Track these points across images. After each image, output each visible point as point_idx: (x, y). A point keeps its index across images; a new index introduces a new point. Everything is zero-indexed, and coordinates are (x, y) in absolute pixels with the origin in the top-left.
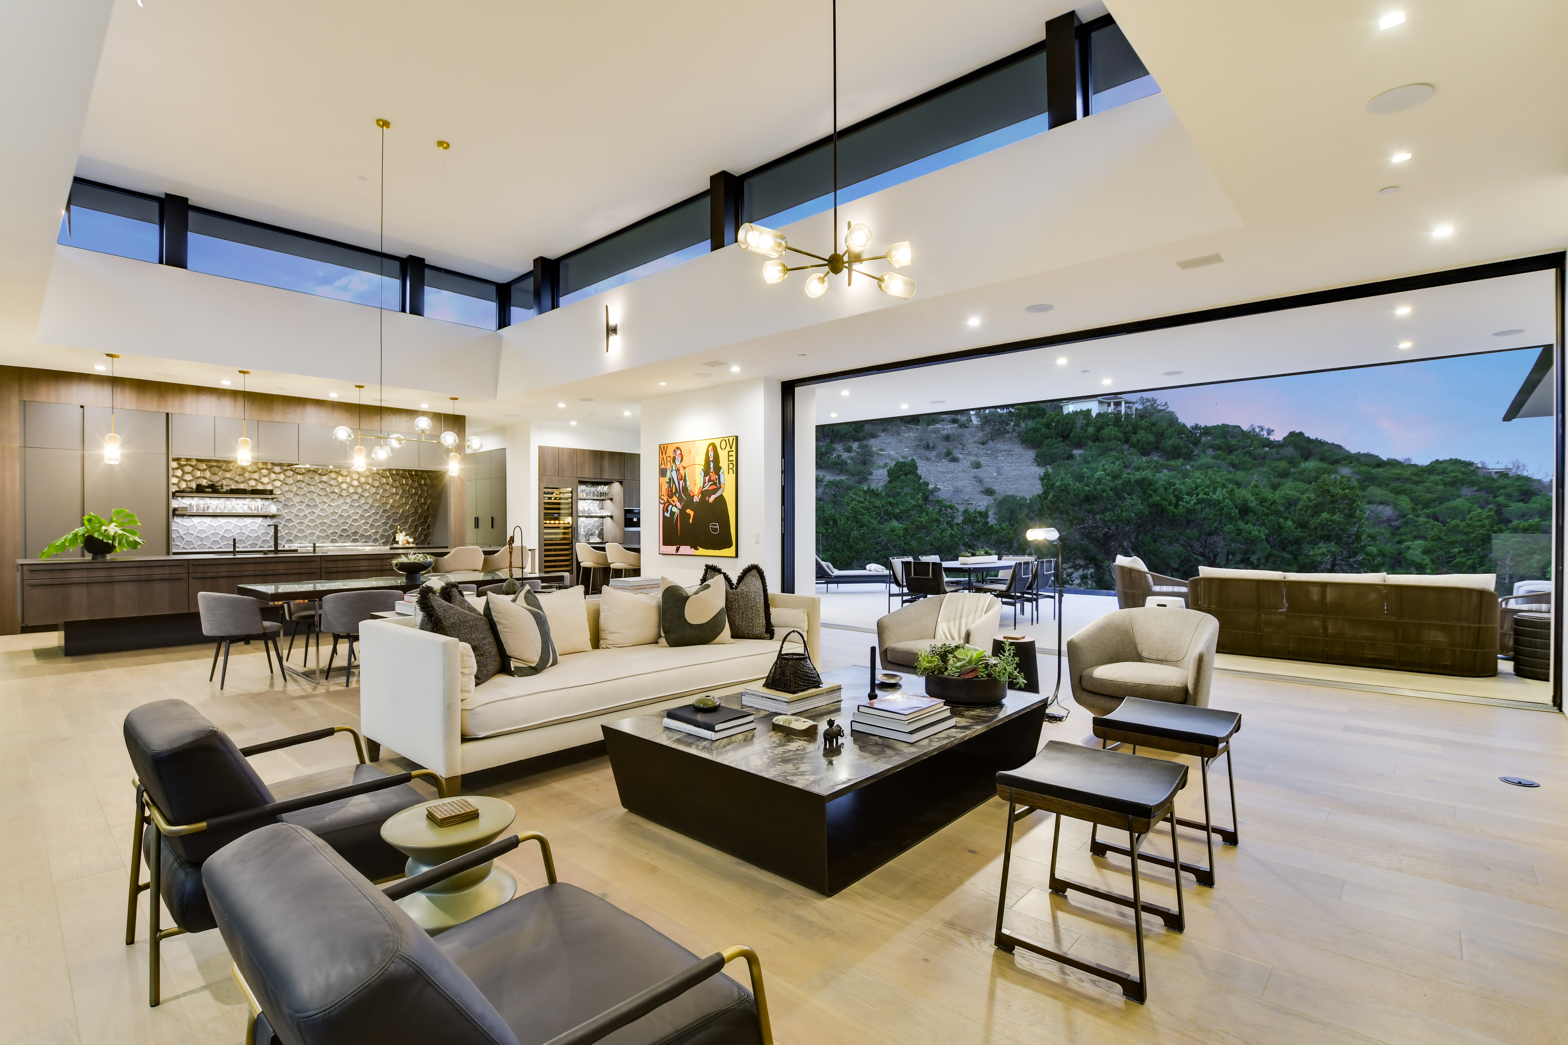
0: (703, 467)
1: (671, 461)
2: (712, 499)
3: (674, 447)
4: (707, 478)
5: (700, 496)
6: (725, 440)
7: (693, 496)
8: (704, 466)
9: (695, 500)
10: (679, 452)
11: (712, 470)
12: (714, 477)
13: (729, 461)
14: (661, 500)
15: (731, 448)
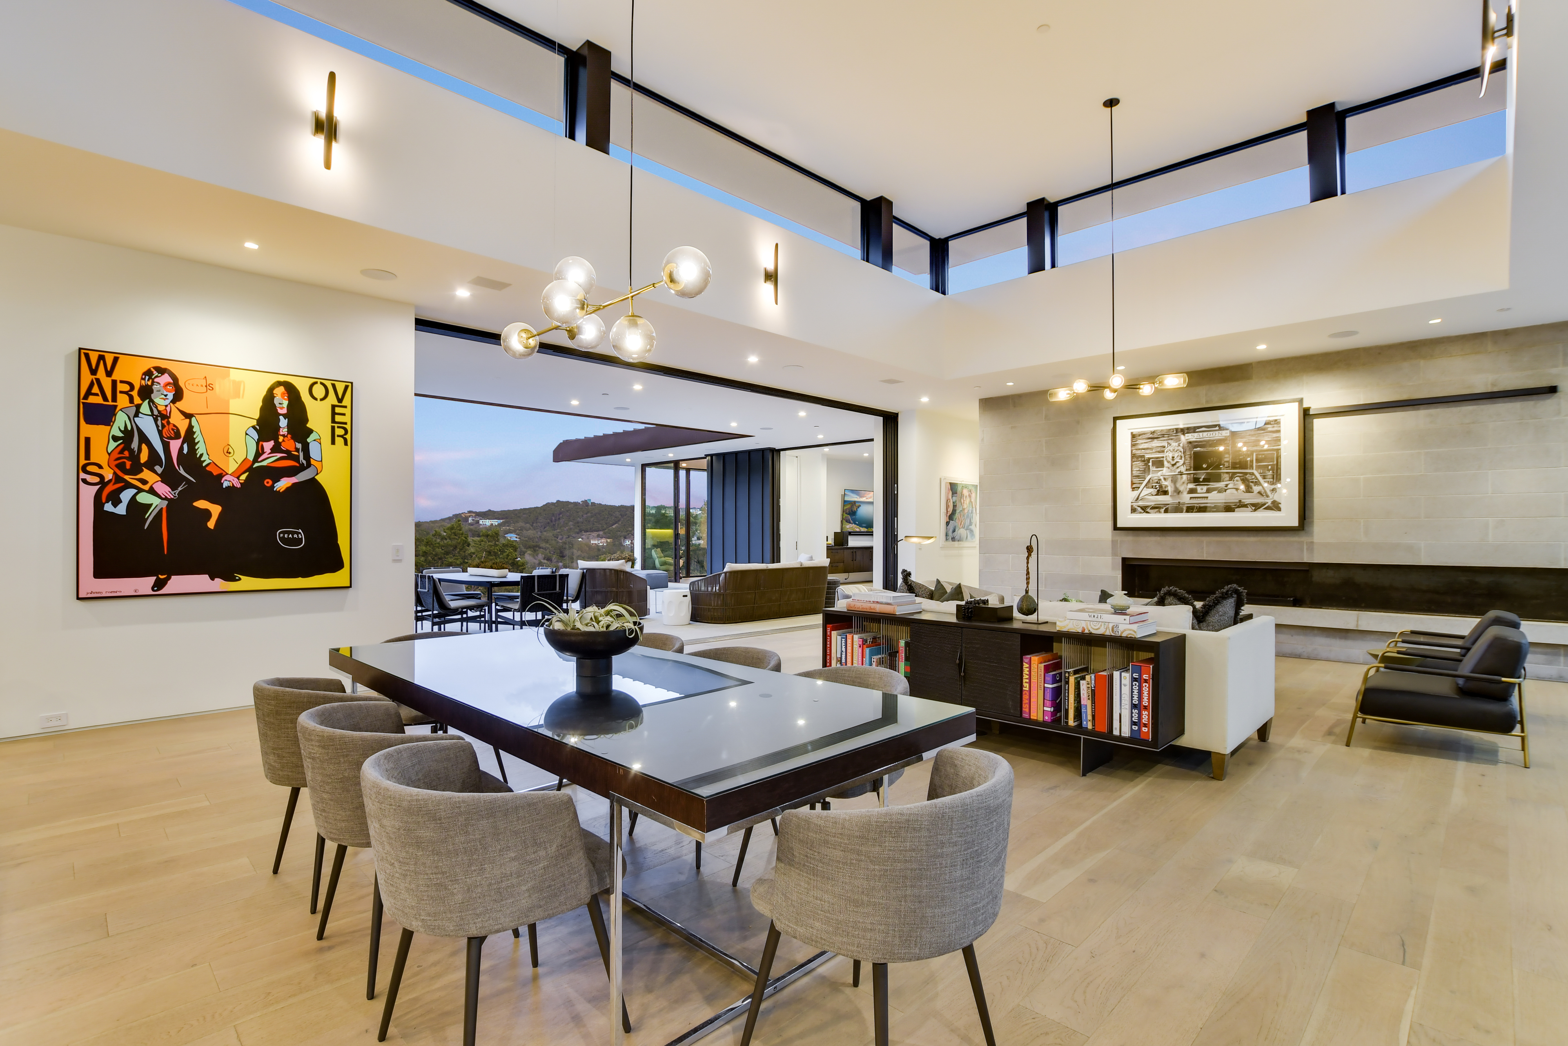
0: (254, 423)
1: (135, 393)
2: (283, 484)
3: (150, 364)
4: (268, 446)
5: (243, 477)
6: (321, 383)
7: (221, 476)
8: (259, 421)
9: (225, 484)
10: (166, 379)
11: (284, 431)
12: (289, 444)
13: (333, 421)
14: (83, 475)
15: (340, 400)
